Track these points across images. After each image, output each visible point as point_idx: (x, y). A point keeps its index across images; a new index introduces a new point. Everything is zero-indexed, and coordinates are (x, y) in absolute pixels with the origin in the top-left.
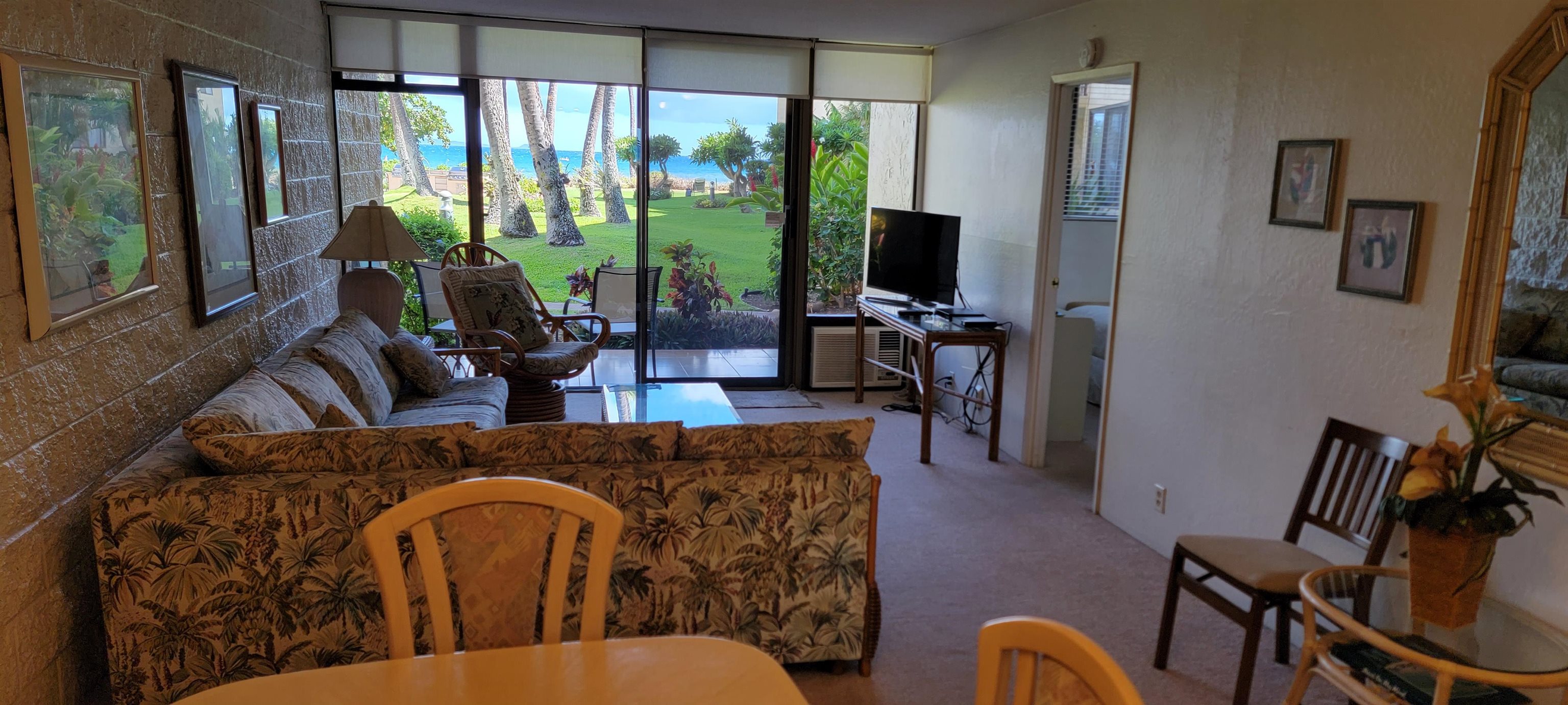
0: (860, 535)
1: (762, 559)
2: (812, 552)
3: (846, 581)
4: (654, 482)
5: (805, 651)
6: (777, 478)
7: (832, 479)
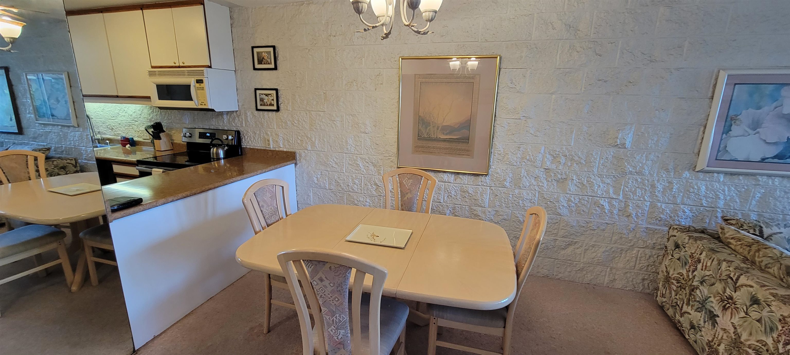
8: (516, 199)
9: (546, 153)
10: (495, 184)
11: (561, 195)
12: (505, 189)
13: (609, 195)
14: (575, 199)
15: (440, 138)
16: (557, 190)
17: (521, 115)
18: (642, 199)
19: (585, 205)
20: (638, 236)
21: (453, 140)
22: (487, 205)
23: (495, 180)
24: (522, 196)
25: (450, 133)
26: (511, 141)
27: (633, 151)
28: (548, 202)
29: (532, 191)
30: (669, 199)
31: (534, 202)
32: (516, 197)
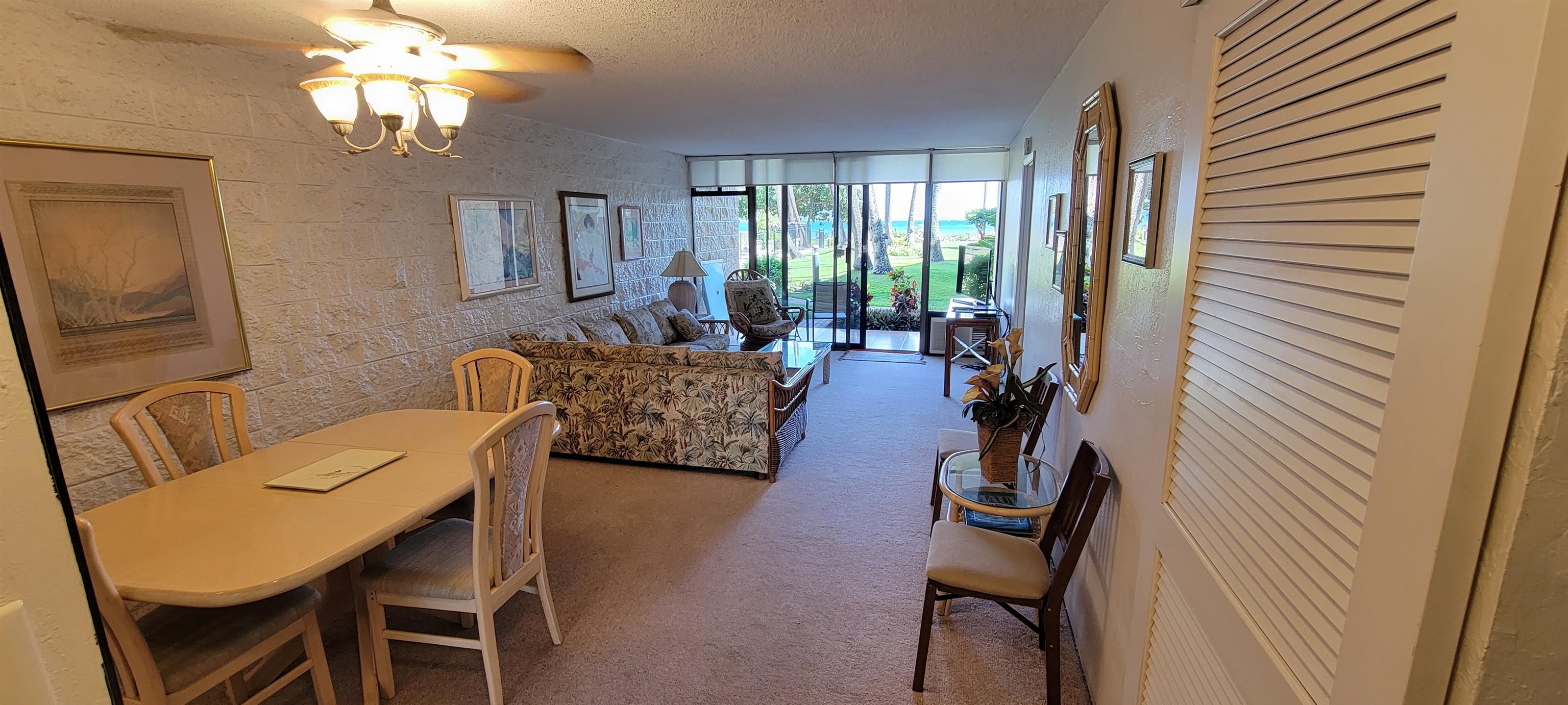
0: (763, 409)
1: (715, 416)
2: (738, 415)
3: (757, 432)
4: (665, 373)
5: (739, 464)
6: (720, 376)
7: (747, 380)
8: (303, 395)
9: (323, 312)
10: (263, 382)
11: (360, 367)
12: (283, 384)
13: (407, 350)
14: (375, 367)
15: (125, 322)
16: (352, 363)
17: (274, 258)
18: (434, 344)
19: (387, 372)
20: (443, 389)
21: (159, 320)
22: (260, 423)
23: (261, 375)
24: (312, 387)
25: (147, 307)
26: (269, 303)
27: (412, 289)
28: (348, 384)
29: (322, 375)
30: (454, 338)
31: (329, 390)
32: (303, 392)
